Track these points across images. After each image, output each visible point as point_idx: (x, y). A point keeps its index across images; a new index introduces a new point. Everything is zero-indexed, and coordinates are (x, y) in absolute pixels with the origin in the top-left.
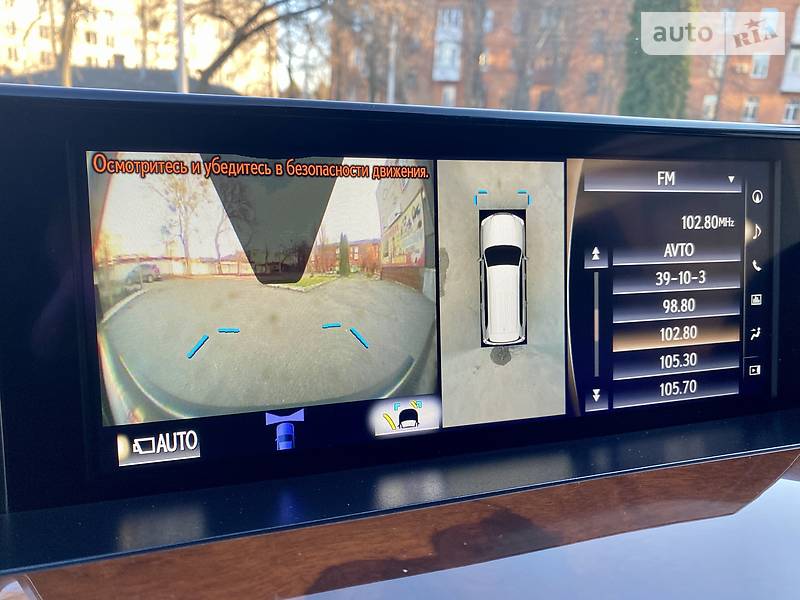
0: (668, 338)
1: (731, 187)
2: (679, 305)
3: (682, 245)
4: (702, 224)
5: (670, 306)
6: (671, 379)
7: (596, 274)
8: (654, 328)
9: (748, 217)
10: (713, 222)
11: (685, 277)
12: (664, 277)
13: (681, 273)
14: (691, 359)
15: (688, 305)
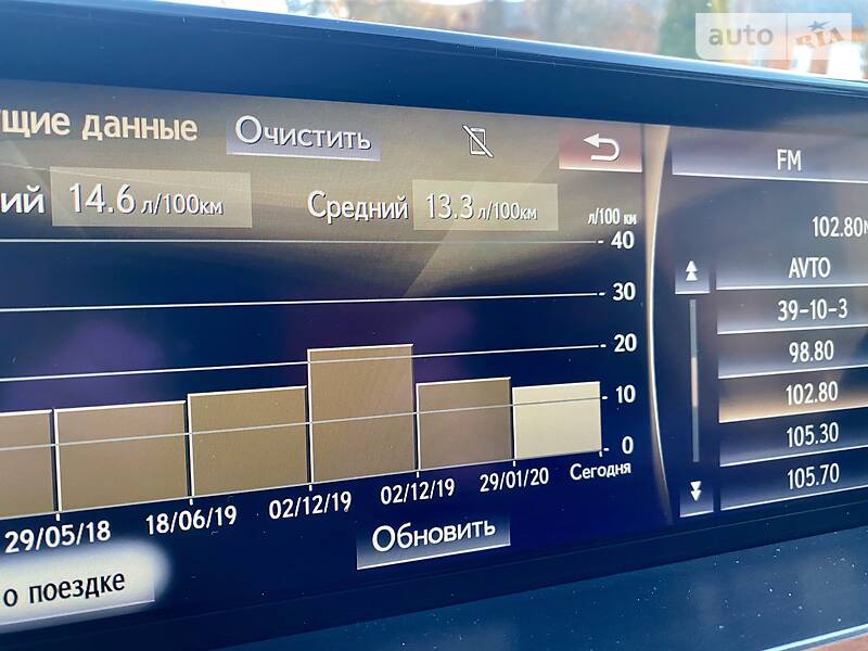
0: (797, 401)
2: (812, 350)
3: (814, 260)
4: (841, 229)
6: (803, 462)
7: (693, 303)
8: (777, 386)
10: (856, 227)
11: (819, 308)
12: (790, 308)
13: (813, 303)
14: (831, 432)
15: (825, 350)
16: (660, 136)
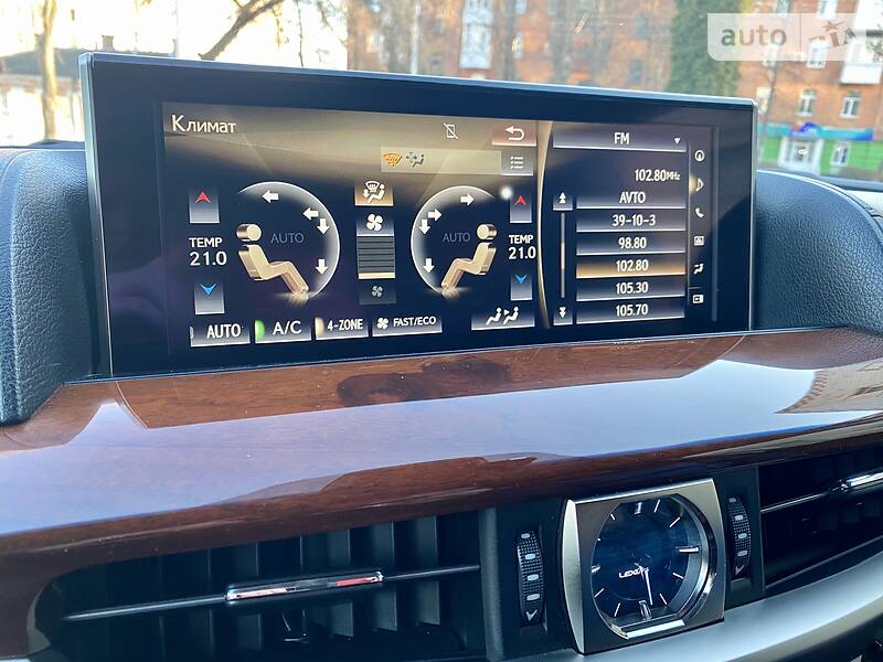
0: (622, 269)
1: (677, 147)
2: (633, 242)
3: (636, 193)
4: (652, 177)
5: (625, 242)
6: (627, 302)
7: (563, 215)
8: (611, 261)
9: (692, 171)
10: (661, 175)
11: (638, 220)
12: (620, 219)
13: (634, 217)
14: (643, 287)
15: (640, 243)
16: (547, 127)
